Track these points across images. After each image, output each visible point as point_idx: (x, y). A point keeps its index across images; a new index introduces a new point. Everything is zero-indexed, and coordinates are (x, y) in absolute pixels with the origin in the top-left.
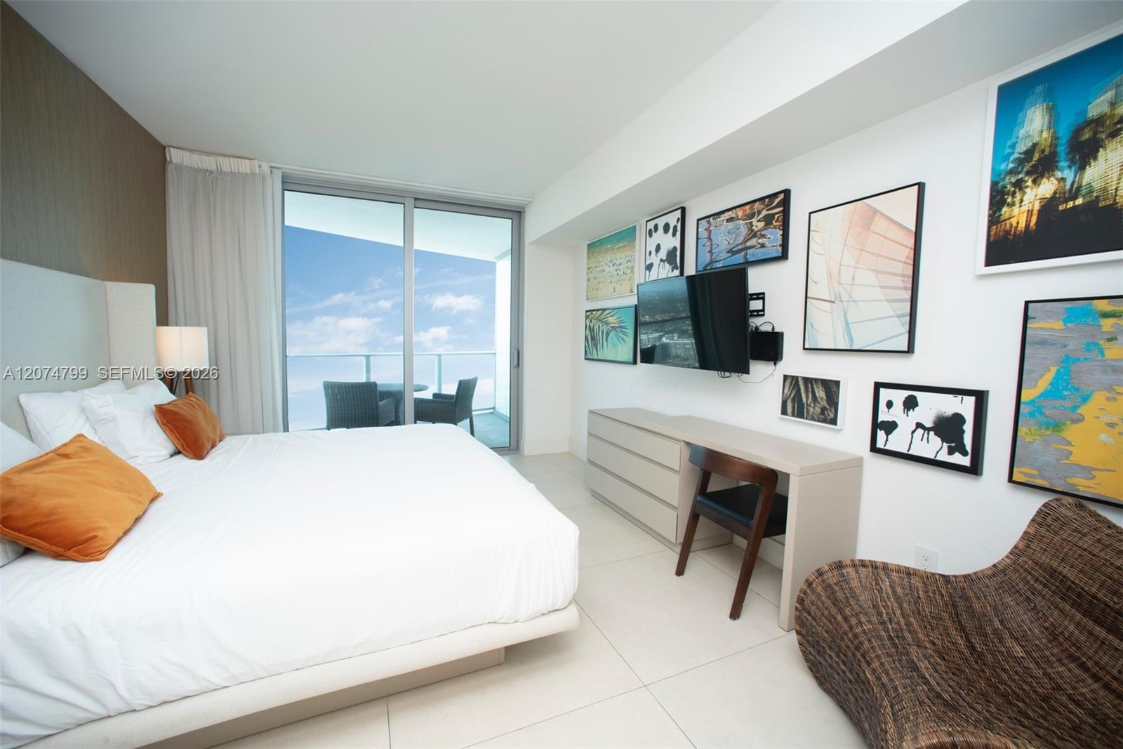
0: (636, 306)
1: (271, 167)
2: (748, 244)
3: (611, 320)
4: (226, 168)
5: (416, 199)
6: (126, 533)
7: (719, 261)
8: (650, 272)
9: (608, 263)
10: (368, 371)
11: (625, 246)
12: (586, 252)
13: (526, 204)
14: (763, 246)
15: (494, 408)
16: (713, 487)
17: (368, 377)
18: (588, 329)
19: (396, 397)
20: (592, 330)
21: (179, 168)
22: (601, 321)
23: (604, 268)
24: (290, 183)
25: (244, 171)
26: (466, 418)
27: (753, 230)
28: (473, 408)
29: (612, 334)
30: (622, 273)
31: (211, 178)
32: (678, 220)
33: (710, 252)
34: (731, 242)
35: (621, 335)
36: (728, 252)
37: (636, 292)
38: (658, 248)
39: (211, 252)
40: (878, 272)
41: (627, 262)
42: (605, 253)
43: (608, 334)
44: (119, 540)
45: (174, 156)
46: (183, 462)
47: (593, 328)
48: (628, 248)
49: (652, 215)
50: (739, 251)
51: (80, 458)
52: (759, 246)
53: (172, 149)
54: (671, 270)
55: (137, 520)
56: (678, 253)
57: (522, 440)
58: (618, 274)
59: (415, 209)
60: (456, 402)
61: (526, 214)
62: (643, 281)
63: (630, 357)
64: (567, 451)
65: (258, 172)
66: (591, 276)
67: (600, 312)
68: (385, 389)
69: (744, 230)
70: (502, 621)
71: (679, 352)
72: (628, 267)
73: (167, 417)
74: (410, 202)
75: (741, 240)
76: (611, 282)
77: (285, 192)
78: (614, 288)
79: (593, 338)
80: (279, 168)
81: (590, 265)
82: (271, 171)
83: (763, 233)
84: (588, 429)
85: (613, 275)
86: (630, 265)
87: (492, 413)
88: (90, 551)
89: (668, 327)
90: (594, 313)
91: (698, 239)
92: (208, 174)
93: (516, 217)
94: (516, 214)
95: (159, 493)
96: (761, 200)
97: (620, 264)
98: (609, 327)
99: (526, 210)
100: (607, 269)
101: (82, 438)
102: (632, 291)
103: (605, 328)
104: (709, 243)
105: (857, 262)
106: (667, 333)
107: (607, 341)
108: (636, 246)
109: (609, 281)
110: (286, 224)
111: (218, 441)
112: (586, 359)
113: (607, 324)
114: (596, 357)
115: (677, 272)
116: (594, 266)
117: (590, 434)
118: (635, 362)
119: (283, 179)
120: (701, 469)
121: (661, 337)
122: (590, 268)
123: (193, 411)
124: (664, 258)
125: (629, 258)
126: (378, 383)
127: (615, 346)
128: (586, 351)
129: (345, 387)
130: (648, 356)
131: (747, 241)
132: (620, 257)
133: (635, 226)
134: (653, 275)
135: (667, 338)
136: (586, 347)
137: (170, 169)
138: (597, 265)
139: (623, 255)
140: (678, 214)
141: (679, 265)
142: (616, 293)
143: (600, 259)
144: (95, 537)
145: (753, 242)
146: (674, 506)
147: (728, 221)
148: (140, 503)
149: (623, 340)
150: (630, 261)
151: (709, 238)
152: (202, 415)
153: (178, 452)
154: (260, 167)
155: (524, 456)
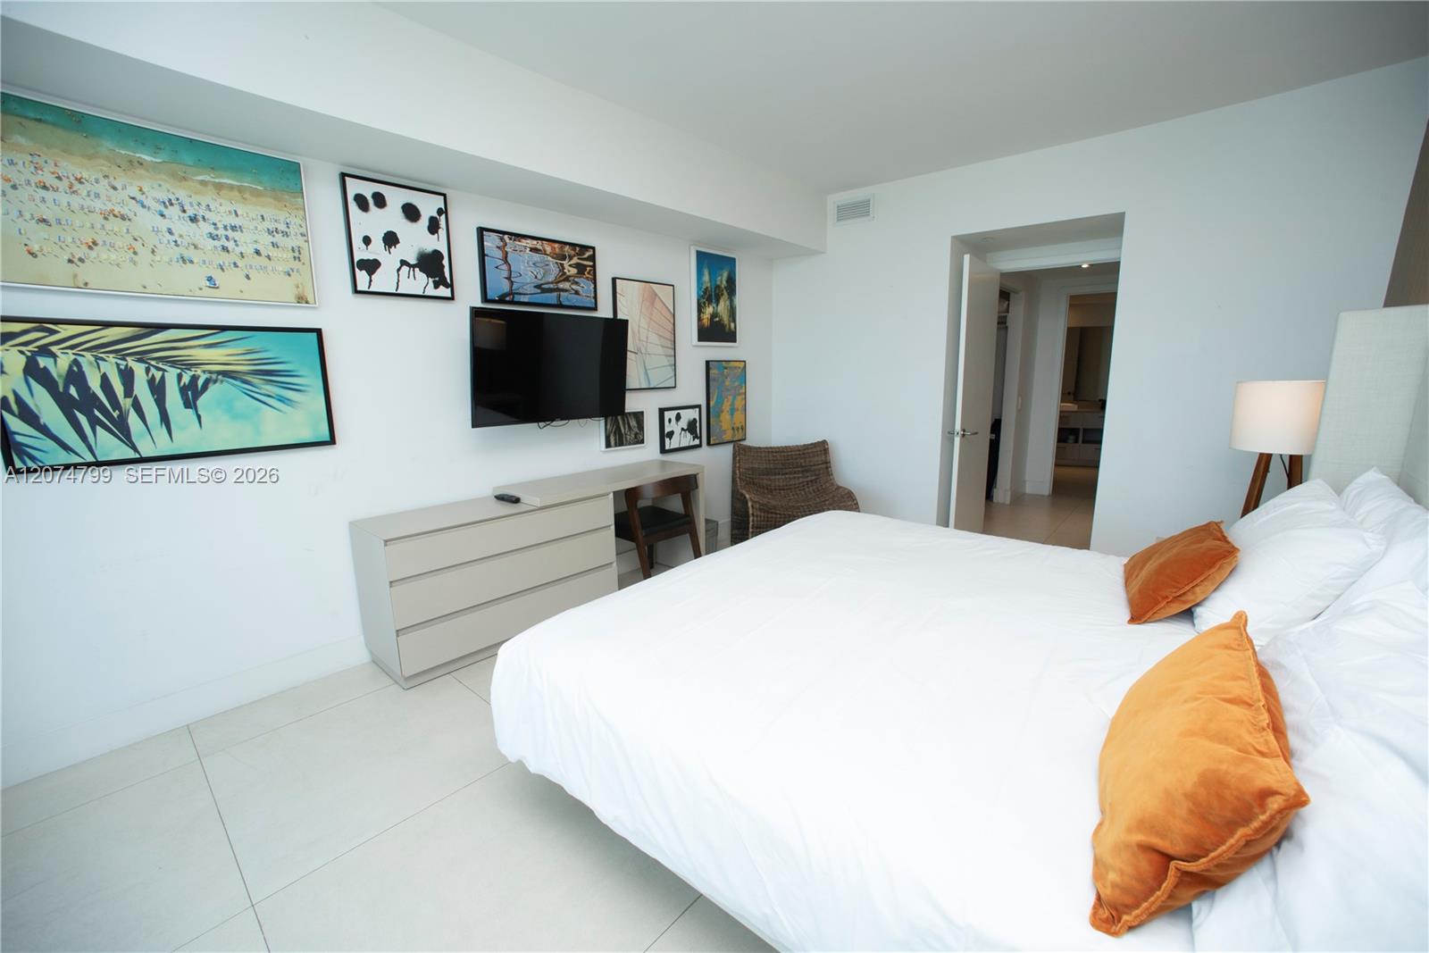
2: (561, 286)
7: (525, 294)
11: (255, 193)
14: (577, 293)
27: (565, 273)
32: (440, 211)
33: (509, 278)
34: (539, 277)
36: (535, 287)
38: (392, 239)
40: (661, 336)
42: (120, 167)
48: (272, 200)
50: (551, 290)
52: (573, 292)
56: (445, 263)
69: (554, 272)
75: (551, 278)
83: (576, 279)
91: (482, 253)
96: (573, 245)
104: (505, 268)
105: (649, 327)
124: (411, 261)
131: (559, 282)
139: (246, 210)
140: (438, 202)
141: (449, 281)
145: (565, 285)
147: (532, 250)
151: (506, 261)
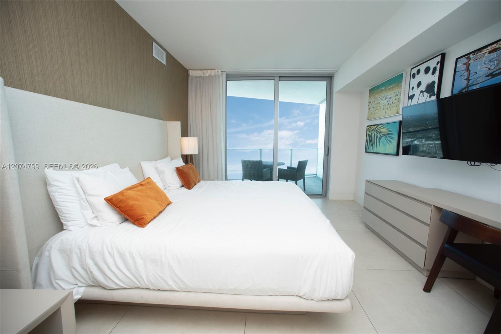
0: (400, 122)
1: (222, 71)
3: (383, 130)
4: (207, 75)
5: (280, 77)
6: (155, 217)
7: (476, 84)
8: (411, 100)
9: (382, 98)
10: (261, 156)
11: (395, 87)
12: (369, 93)
13: (335, 72)
15: (316, 175)
16: (457, 240)
17: (261, 158)
18: (368, 136)
19: (270, 168)
20: (370, 136)
21: (192, 77)
22: (376, 131)
23: (379, 102)
24: (230, 77)
25: (212, 75)
26: (302, 179)
28: (305, 174)
29: (383, 138)
30: (391, 102)
31: (202, 79)
32: (438, 63)
33: (467, 79)
35: (389, 139)
37: (401, 112)
38: (419, 84)
39: (201, 108)
41: (395, 96)
42: (381, 93)
43: (380, 138)
44: (152, 220)
45: (191, 73)
46: (184, 190)
47: (371, 135)
48: (397, 87)
49: (415, 64)
51: (146, 186)
53: (190, 71)
54: (429, 97)
55: (160, 212)
56: (436, 85)
57: (328, 192)
58: (388, 104)
59: (280, 82)
60: (297, 171)
61: (334, 77)
62: (407, 105)
63: (394, 151)
64: (352, 200)
65: (217, 74)
66: (371, 107)
67: (376, 126)
68: (266, 164)
70: (304, 297)
71: (424, 149)
72: (395, 99)
73: (180, 172)
74: (277, 79)
76: (384, 109)
77: (228, 81)
78: (386, 112)
79: (371, 141)
80: (225, 71)
81: (371, 101)
82: (222, 73)
84: (365, 191)
85: (385, 105)
86: (397, 97)
87: (315, 177)
88: (141, 223)
89: (419, 135)
90: (372, 127)
91: (455, 72)
92: (201, 78)
93: (329, 80)
94: (329, 78)
95: (171, 202)
97: (390, 98)
98: (381, 134)
99: (334, 76)
100: (382, 102)
101: (149, 179)
102: (397, 113)
103: (379, 135)
104: (467, 73)
106: (417, 138)
107: (379, 142)
108: (402, 85)
109: (382, 108)
110: (228, 95)
111: (197, 182)
112: (366, 152)
113: (380, 133)
114: (372, 151)
115: (434, 98)
116: (373, 101)
117: (366, 193)
118: (397, 154)
119: (226, 76)
120: (449, 227)
121: (413, 141)
122: (371, 102)
123: (189, 170)
124: (424, 90)
125: (397, 94)
126: (263, 161)
127: (384, 145)
128: (366, 148)
129: (250, 162)
130: (407, 151)
132: (391, 94)
133: (403, 73)
134: (414, 101)
135: (418, 142)
136: (366, 145)
137: (190, 78)
138: (375, 100)
139: (393, 92)
140: (439, 59)
141: (436, 93)
142: (386, 115)
143: (377, 96)
144: (143, 218)
146: (425, 246)
148: (162, 205)
149: (390, 141)
150: (398, 95)
151: (468, 69)
152: (192, 172)
153: (183, 186)
154: (218, 72)
155: (329, 200)
